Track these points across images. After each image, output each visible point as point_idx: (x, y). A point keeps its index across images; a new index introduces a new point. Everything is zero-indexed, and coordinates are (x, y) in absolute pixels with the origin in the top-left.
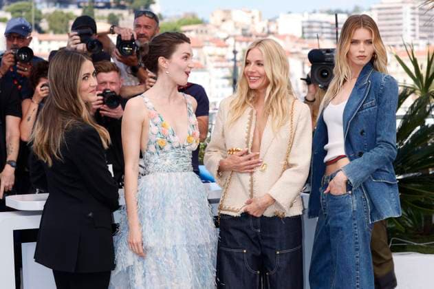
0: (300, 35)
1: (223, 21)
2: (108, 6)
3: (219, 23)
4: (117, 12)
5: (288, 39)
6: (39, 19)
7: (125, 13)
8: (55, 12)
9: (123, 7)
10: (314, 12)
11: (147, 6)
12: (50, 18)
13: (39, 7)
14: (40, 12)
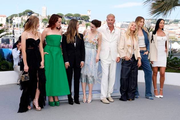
0: (120, 27)
1: (104, 23)
2: (80, 19)
3: (103, 24)
4: (81, 21)
5: (118, 28)
6: (65, 21)
7: (83, 21)
8: (68, 20)
9: (83, 20)
10: (124, 22)
11: (88, 20)
12: (67, 21)
13: (65, 19)
14: (65, 20)
